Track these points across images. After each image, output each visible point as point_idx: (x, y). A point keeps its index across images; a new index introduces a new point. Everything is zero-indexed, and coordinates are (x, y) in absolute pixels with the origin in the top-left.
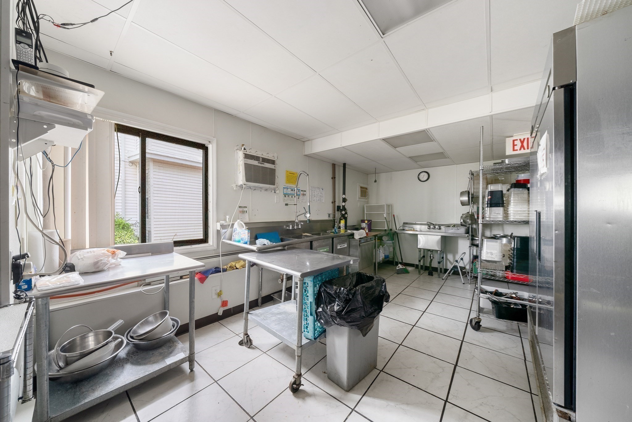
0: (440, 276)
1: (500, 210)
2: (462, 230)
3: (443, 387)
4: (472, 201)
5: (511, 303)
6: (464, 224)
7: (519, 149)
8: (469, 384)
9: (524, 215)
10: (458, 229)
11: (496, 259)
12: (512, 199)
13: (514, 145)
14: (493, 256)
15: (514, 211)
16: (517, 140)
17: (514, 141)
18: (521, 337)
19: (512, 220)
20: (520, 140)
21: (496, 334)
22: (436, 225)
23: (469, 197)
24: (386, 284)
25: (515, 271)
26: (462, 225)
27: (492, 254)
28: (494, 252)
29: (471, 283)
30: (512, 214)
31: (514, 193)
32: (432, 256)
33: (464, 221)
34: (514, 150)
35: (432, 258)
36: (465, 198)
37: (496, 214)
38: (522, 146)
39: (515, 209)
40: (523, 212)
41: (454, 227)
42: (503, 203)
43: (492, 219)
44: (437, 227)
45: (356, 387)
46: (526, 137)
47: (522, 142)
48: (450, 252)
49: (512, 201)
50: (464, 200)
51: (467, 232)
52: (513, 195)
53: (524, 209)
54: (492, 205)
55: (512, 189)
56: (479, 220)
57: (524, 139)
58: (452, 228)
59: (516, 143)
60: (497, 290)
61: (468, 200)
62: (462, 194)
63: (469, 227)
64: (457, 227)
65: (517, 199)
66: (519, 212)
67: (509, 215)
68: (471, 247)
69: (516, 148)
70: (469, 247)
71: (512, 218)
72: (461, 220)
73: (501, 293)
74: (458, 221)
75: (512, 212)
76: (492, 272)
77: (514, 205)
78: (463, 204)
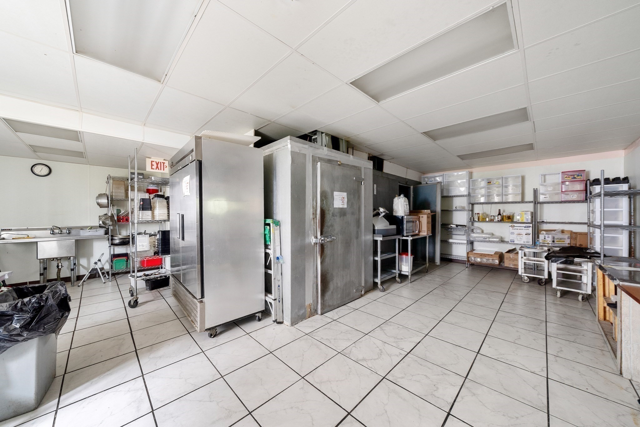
0: (74, 284)
1: (149, 213)
2: (102, 232)
3: (130, 346)
4: (111, 203)
5: (158, 277)
6: (103, 225)
7: (155, 169)
8: (145, 335)
9: (165, 216)
10: (97, 231)
11: (146, 249)
12: (157, 205)
13: (152, 165)
14: (144, 247)
15: (158, 213)
16: (154, 162)
17: (152, 161)
18: (164, 298)
19: (157, 219)
20: (156, 162)
21: (148, 303)
22: (64, 228)
23: (108, 199)
24: (66, 287)
25: (160, 254)
26: (100, 227)
27: (143, 246)
28: (145, 244)
29: (112, 280)
30: (157, 216)
31: (158, 201)
32: (60, 264)
33: (103, 222)
34: (152, 168)
35: (60, 267)
36: (104, 201)
37: (147, 215)
38: (157, 167)
39: (160, 212)
40: (164, 214)
41: (91, 229)
42: (151, 208)
43: (144, 219)
44: (64, 231)
45: (43, 401)
46: (160, 161)
47: (157, 164)
48: (83, 256)
49: (157, 207)
50: (103, 202)
51: (107, 233)
52: (158, 203)
53: (165, 212)
54: (144, 209)
55: (156, 198)
56: (135, 220)
57: (159, 162)
58: (89, 230)
59: (153, 163)
60: (145, 273)
61: (107, 203)
62: (100, 196)
63: (109, 228)
64: (94, 229)
65: (160, 205)
66: (162, 214)
67: (155, 216)
68: (111, 246)
69: (154, 167)
70: (109, 247)
71: (157, 218)
72: (99, 222)
73: (148, 274)
74: (97, 222)
75: (157, 214)
76: (145, 258)
77: (158, 209)
78: (101, 206)
